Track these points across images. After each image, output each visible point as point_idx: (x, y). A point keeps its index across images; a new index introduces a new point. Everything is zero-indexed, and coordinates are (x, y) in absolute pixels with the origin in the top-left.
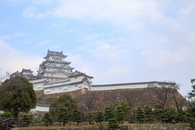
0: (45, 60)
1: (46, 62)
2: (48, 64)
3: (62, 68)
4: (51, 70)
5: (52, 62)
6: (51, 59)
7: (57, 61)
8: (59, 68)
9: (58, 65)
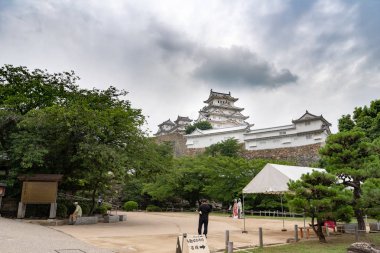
0: (207, 105)
1: (210, 107)
2: (212, 110)
3: (231, 116)
4: (217, 119)
5: (218, 107)
6: (215, 103)
7: (224, 106)
8: (227, 117)
9: (227, 113)
